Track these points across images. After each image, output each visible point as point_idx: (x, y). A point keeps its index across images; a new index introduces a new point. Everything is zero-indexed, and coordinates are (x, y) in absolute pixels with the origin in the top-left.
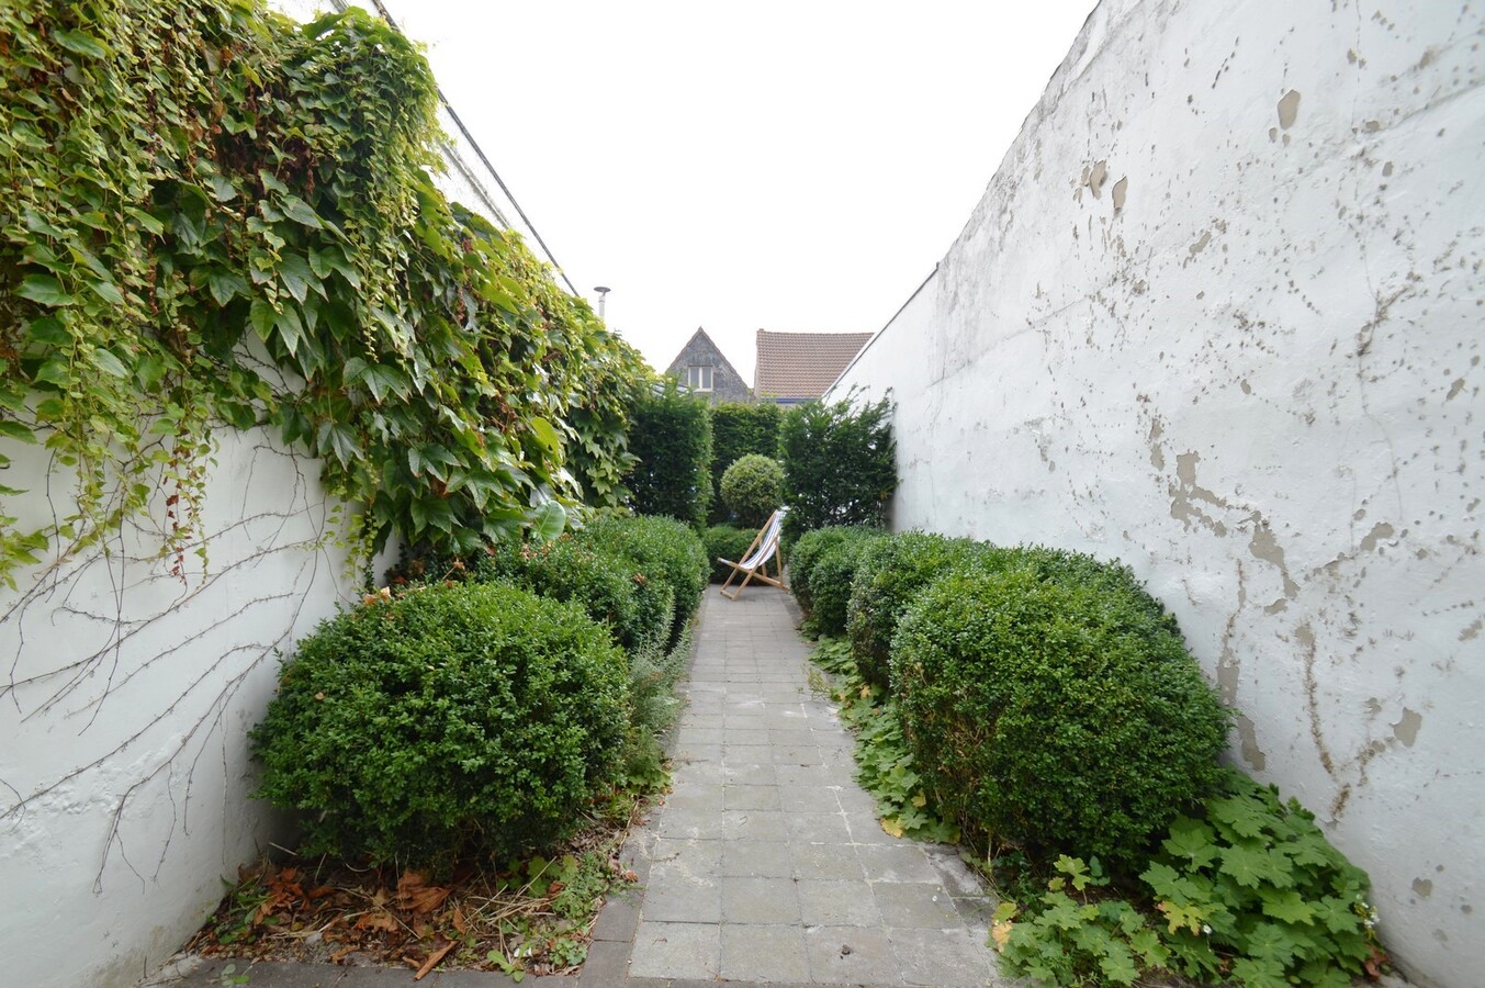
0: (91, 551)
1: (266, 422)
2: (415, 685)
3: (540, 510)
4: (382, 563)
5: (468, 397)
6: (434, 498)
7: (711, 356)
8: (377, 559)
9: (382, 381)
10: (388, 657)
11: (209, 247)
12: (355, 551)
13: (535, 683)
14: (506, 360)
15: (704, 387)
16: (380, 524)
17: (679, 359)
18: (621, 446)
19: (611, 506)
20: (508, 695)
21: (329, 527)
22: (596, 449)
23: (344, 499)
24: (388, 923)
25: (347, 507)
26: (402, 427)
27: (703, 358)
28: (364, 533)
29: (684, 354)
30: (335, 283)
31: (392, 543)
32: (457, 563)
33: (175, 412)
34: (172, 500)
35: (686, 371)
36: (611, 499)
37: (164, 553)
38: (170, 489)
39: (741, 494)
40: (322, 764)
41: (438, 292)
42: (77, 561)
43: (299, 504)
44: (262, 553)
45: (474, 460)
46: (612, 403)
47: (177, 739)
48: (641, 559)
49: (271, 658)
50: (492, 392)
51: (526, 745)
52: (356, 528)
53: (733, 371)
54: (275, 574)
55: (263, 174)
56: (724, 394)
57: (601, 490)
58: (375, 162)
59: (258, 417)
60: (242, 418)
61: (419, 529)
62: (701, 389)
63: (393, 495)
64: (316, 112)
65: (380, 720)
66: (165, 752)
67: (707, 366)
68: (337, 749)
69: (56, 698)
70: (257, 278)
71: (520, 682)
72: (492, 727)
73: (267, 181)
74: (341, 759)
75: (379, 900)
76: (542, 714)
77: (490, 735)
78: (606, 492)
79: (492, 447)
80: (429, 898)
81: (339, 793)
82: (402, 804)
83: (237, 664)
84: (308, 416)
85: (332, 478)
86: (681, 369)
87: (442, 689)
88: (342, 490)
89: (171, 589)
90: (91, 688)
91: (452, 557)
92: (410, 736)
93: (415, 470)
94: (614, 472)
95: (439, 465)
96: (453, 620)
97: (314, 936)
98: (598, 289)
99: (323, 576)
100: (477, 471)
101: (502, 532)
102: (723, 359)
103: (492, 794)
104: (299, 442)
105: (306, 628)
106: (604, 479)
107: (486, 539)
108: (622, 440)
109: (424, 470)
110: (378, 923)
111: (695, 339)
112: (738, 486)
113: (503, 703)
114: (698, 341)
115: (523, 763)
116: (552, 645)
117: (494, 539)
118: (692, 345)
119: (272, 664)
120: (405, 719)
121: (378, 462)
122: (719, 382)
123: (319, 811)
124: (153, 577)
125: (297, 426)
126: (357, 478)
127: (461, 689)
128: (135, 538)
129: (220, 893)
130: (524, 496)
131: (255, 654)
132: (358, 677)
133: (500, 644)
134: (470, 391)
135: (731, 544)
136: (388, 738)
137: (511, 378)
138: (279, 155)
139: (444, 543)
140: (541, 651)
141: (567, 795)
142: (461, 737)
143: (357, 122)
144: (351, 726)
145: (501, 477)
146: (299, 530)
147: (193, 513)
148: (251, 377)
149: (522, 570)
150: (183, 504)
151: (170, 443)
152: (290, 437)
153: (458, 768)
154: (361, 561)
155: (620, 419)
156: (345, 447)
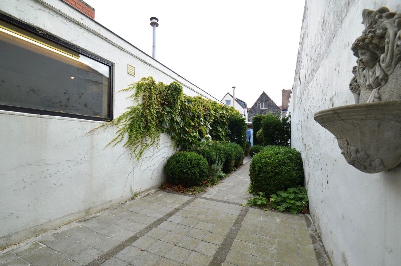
0: (151, 146)
1: (165, 132)
2: (179, 162)
3: (202, 142)
4: (178, 149)
5: (189, 125)
6: (184, 140)
7: (267, 99)
8: (178, 148)
9: (177, 126)
10: (177, 159)
11: (160, 115)
12: (175, 147)
13: (193, 163)
14: (196, 119)
15: (265, 107)
16: (178, 144)
17: (257, 101)
18: (226, 128)
19: (224, 141)
20: (190, 164)
21: (172, 144)
22: (220, 129)
23: (174, 140)
24: (177, 189)
25: (174, 141)
26: (180, 131)
27: (264, 99)
28: (176, 145)
29: (259, 99)
30: (172, 117)
31: (180, 146)
32: (188, 149)
33: (158, 132)
34: (157, 141)
35: (259, 104)
36: (224, 139)
37: (157, 146)
38: (157, 140)
39: (261, 137)
40: (170, 170)
41: (184, 113)
42: (151, 147)
43: (169, 141)
44: (165, 147)
45: (190, 135)
46: (224, 120)
47: (157, 166)
48: (219, 150)
49: (166, 159)
50: (193, 124)
51: (191, 170)
52: (175, 144)
53: (273, 102)
54: (166, 150)
55: (165, 106)
56: (271, 109)
57: (222, 137)
58: (176, 102)
59: (165, 131)
60: (163, 132)
61: (183, 144)
62: (264, 108)
63: (180, 140)
64: (170, 97)
65: (176, 165)
66: (157, 167)
67: (266, 102)
68: (172, 168)
69: (149, 159)
70: (164, 118)
71: (191, 163)
72: (187, 167)
73: (165, 107)
74: (172, 169)
75: (176, 187)
76: (193, 167)
77: (187, 168)
78: (223, 138)
79: (193, 132)
80: (182, 188)
81: (172, 173)
82: (178, 175)
83: (163, 159)
84: (169, 131)
85: (172, 138)
86: (258, 103)
87: (182, 163)
88: (173, 139)
89: (157, 150)
90: (151, 159)
91: (187, 148)
92: (179, 168)
93: (182, 137)
94: (224, 134)
95: (185, 136)
96: (184, 155)
97: (170, 189)
98: (233, 87)
99: (171, 150)
100: (191, 136)
101: (195, 145)
102: (270, 100)
103: (187, 175)
104: (169, 134)
105: (169, 156)
106: (222, 135)
107: (192, 146)
108: (226, 127)
109: (183, 136)
110: (176, 189)
111: (262, 95)
112: (260, 135)
113: (189, 165)
114: (263, 95)
115: (191, 172)
116: (196, 159)
117: (193, 146)
118: (261, 96)
119: (166, 160)
120: (178, 165)
121: (177, 136)
122: (269, 106)
123: (170, 175)
124: (156, 149)
125: (168, 132)
126: (175, 138)
127: (184, 163)
128: (155, 145)
129: (161, 184)
130: (199, 140)
131: (164, 158)
132: (174, 161)
133: (189, 158)
134: (190, 124)
135: (258, 149)
136: (177, 167)
137: (197, 121)
138: (166, 103)
139: (186, 146)
140: (194, 160)
141: (196, 177)
142: (184, 168)
143: (174, 97)
144: (173, 166)
145: (195, 137)
146: (169, 144)
147: (159, 142)
148: (164, 127)
149: (196, 150)
150: (158, 141)
151: (157, 135)
152: (167, 134)
153: (183, 171)
154: (176, 149)
155: (226, 123)
156: (173, 134)
